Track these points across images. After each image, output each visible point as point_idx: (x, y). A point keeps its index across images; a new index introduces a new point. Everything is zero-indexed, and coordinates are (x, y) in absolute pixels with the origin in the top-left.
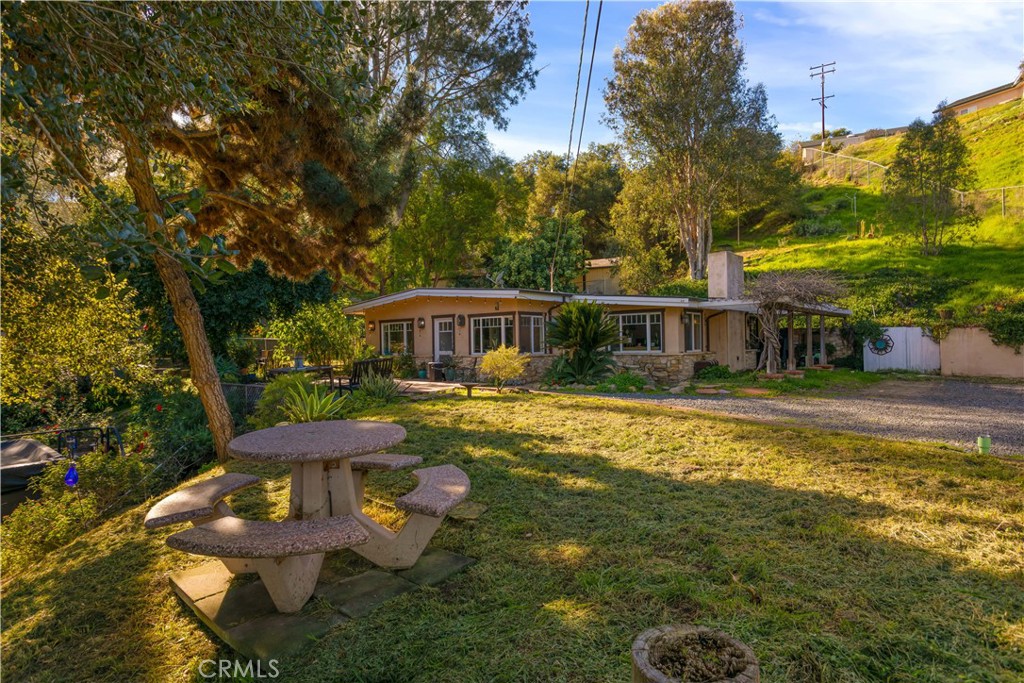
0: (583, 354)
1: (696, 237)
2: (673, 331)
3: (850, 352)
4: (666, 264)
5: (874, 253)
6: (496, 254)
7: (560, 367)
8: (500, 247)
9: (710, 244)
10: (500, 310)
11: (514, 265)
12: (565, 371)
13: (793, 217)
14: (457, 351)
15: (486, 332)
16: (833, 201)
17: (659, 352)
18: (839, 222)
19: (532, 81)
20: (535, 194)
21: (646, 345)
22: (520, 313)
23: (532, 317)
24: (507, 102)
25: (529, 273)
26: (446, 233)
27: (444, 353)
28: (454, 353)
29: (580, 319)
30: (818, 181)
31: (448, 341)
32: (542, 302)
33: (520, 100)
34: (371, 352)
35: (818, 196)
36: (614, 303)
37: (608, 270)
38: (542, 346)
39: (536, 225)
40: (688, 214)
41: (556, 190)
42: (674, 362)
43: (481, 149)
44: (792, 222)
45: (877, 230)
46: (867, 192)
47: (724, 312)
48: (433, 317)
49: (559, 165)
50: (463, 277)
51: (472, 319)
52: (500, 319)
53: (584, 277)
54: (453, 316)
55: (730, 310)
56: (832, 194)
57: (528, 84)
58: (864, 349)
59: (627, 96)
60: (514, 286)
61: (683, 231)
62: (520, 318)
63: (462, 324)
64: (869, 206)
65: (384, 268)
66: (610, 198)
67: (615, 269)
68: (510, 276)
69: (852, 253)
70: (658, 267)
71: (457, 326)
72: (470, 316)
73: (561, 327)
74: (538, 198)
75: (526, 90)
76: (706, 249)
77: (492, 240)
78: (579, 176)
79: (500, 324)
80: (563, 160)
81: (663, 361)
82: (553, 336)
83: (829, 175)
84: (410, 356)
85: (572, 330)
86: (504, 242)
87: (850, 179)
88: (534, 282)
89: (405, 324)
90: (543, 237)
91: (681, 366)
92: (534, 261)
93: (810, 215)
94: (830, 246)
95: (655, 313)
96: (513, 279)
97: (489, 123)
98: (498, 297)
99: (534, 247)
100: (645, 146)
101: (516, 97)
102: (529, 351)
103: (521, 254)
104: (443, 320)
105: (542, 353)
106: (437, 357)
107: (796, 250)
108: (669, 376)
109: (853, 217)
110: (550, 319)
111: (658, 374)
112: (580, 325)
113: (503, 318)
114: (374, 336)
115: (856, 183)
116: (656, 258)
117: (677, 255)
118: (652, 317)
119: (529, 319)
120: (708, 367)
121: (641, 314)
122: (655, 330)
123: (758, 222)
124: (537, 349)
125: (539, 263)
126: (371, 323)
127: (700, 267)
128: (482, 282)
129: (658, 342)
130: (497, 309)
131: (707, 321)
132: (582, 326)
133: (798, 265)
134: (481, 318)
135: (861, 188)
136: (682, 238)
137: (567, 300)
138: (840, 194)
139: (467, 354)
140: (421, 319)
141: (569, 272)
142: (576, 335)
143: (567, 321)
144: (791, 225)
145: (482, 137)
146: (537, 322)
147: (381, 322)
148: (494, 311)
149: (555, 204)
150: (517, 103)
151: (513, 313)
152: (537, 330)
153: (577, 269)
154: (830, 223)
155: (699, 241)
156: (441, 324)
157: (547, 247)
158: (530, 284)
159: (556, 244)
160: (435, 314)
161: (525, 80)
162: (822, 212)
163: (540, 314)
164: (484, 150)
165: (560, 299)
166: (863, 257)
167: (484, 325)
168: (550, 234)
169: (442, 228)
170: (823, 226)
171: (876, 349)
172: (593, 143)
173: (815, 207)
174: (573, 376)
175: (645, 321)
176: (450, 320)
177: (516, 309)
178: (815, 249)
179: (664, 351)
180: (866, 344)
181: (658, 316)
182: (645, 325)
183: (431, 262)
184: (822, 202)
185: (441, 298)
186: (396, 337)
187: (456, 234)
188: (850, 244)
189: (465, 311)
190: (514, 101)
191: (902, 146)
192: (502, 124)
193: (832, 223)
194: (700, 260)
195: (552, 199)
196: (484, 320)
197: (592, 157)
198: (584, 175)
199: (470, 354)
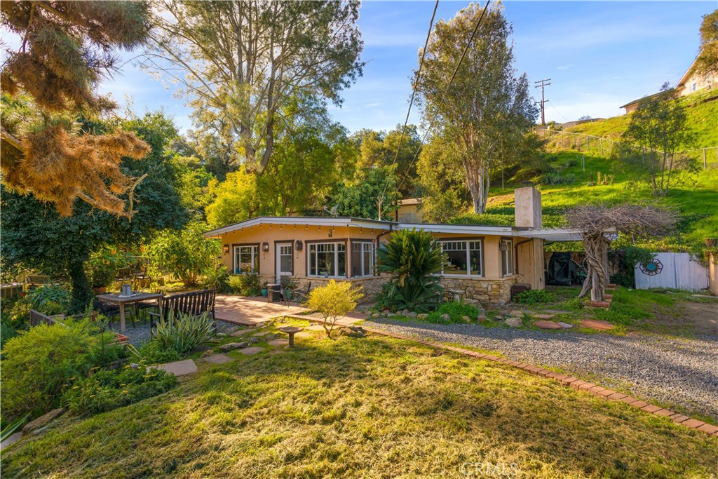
0: (413, 281)
1: (478, 183)
2: (492, 257)
3: (615, 272)
4: (456, 202)
5: (615, 194)
6: (334, 195)
7: (390, 294)
8: (337, 189)
9: (488, 189)
10: (334, 237)
11: (346, 202)
12: (397, 298)
13: (539, 172)
14: (295, 274)
15: (322, 256)
16: (567, 162)
17: (480, 277)
18: (574, 175)
19: (360, 71)
20: (361, 156)
21: (466, 269)
22: (351, 240)
23: (363, 243)
24: (342, 85)
25: (358, 208)
26: (298, 179)
27: (283, 274)
28: (293, 275)
29: (410, 247)
30: (551, 149)
31: (288, 264)
32: (372, 230)
33: (351, 84)
34: (224, 271)
35: (554, 159)
36: (437, 231)
37: (415, 207)
38: (371, 271)
39: (362, 174)
40: (472, 167)
41: (376, 153)
42: (495, 286)
43: (324, 119)
44: (539, 175)
45: (609, 179)
46: (589, 155)
47: (532, 239)
48: (276, 242)
49: (377, 138)
50: (310, 211)
51: (309, 245)
52: (333, 245)
53: (397, 212)
54: (292, 241)
55: (536, 238)
56: (564, 157)
57: (357, 72)
58: (636, 270)
59: (427, 83)
60: (347, 216)
61: (469, 178)
62: (352, 244)
63: (300, 248)
64: (593, 164)
65: (252, 204)
66: (412, 158)
67: (419, 206)
68: (343, 210)
69: (597, 195)
70: (451, 204)
71: (295, 251)
72: (307, 242)
73: (391, 254)
74: (363, 158)
75: (356, 76)
76: (485, 192)
77: (330, 185)
78: (391, 144)
79: (333, 250)
80: (379, 135)
81: (484, 285)
82: (385, 264)
83: (557, 146)
84: (255, 276)
85: (403, 258)
86: (339, 185)
87: (573, 148)
88: (361, 214)
89: (253, 247)
90: (368, 182)
91: (502, 291)
92: (361, 199)
93: (551, 170)
94: (575, 190)
95: (475, 241)
96: (346, 212)
97: (329, 101)
98: (332, 225)
99: (362, 189)
100: (440, 118)
101: (349, 82)
102: (360, 275)
103: (352, 194)
104: (284, 245)
105: (371, 276)
106: (278, 278)
107: (550, 193)
108: (490, 299)
109: (582, 171)
110: (378, 246)
111: (479, 297)
112: (410, 253)
113: (336, 244)
114: (229, 256)
115: (579, 150)
116: (450, 198)
117: (465, 196)
118: (471, 245)
119: (360, 245)
120: (525, 291)
121: (461, 241)
122: (475, 255)
123: (512, 176)
124: (367, 272)
125: (364, 200)
126: (225, 246)
127: (481, 205)
128: (323, 214)
129: (478, 266)
130: (330, 236)
131: (516, 247)
132: (413, 254)
133: (555, 204)
134: (316, 244)
135: (583, 153)
136: (467, 184)
137: (394, 228)
138: (570, 157)
139: (304, 276)
140: (265, 244)
141: (387, 207)
142: (407, 263)
143: (398, 249)
144: (539, 177)
145: (324, 111)
146: (367, 247)
147: (233, 245)
148: (327, 237)
149: (375, 162)
150: (349, 86)
151: (345, 240)
152: (367, 255)
153: (392, 206)
154: (567, 175)
155: (481, 186)
156: (282, 248)
157: (371, 189)
158: (358, 215)
159: (377, 187)
160: (277, 239)
161: (355, 70)
162: (559, 169)
163: (370, 240)
164: (326, 120)
165: (387, 227)
166: (606, 197)
167: (319, 250)
168: (373, 180)
169: (295, 174)
170: (562, 178)
171: (647, 270)
172: (399, 124)
173: (554, 165)
174: (404, 303)
175: (465, 248)
176: (289, 245)
177: (348, 236)
178: (565, 192)
179: (483, 276)
180: (637, 265)
181: (477, 243)
182: (466, 251)
183: (287, 200)
184: (558, 162)
185: (281, 226)
186: (246, 258)
187: (305, 178)
188: (591, 188)
189: (302, 237)
190: (347, 85)
191: (634, 116)
192: (338, 102)
193: (569, 176)
194: (481, 199)
195: (373, 159)
196: (319, 246)
197: (398, 133)
198: (394, 144)
199: (306, 276)
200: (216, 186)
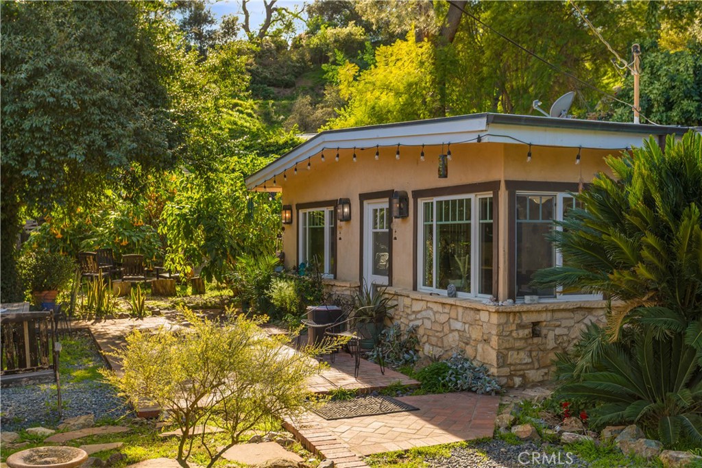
14: (395, 281)
15: (445, 235)
22: (512, 185)
27: (375, 280)
28: (391, 284)
48: (363, 197)
52: (469, 201)
54: (390, 194)
62: (512, 199)
63: (404, 213)
72: (418, 194)
79: (469, 216)
89: (327, 212)
98: (445, 140)
104: (378, 204)
113: (474, 200)
134: (433, 200)
139: (411, 290)
140: (345, 202)
147: (298, 207)
151: (493, 186)
156: (374, 212)
160: (365, 190)
167: (440, 218)
176: (387, 204)
177: (500, 174)
189: (404, 181)
196: (439, 204)
199: (415, 288)
200: (355, 79)
